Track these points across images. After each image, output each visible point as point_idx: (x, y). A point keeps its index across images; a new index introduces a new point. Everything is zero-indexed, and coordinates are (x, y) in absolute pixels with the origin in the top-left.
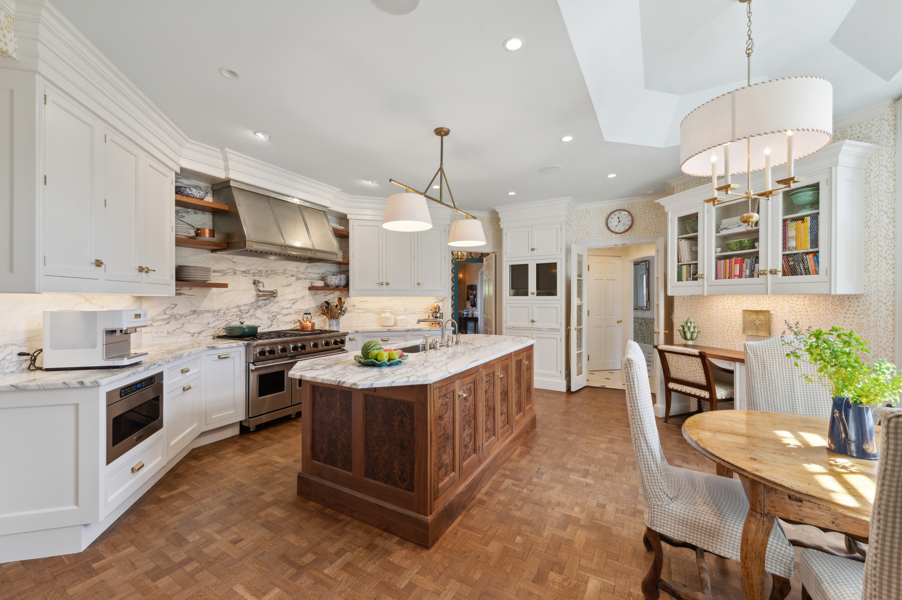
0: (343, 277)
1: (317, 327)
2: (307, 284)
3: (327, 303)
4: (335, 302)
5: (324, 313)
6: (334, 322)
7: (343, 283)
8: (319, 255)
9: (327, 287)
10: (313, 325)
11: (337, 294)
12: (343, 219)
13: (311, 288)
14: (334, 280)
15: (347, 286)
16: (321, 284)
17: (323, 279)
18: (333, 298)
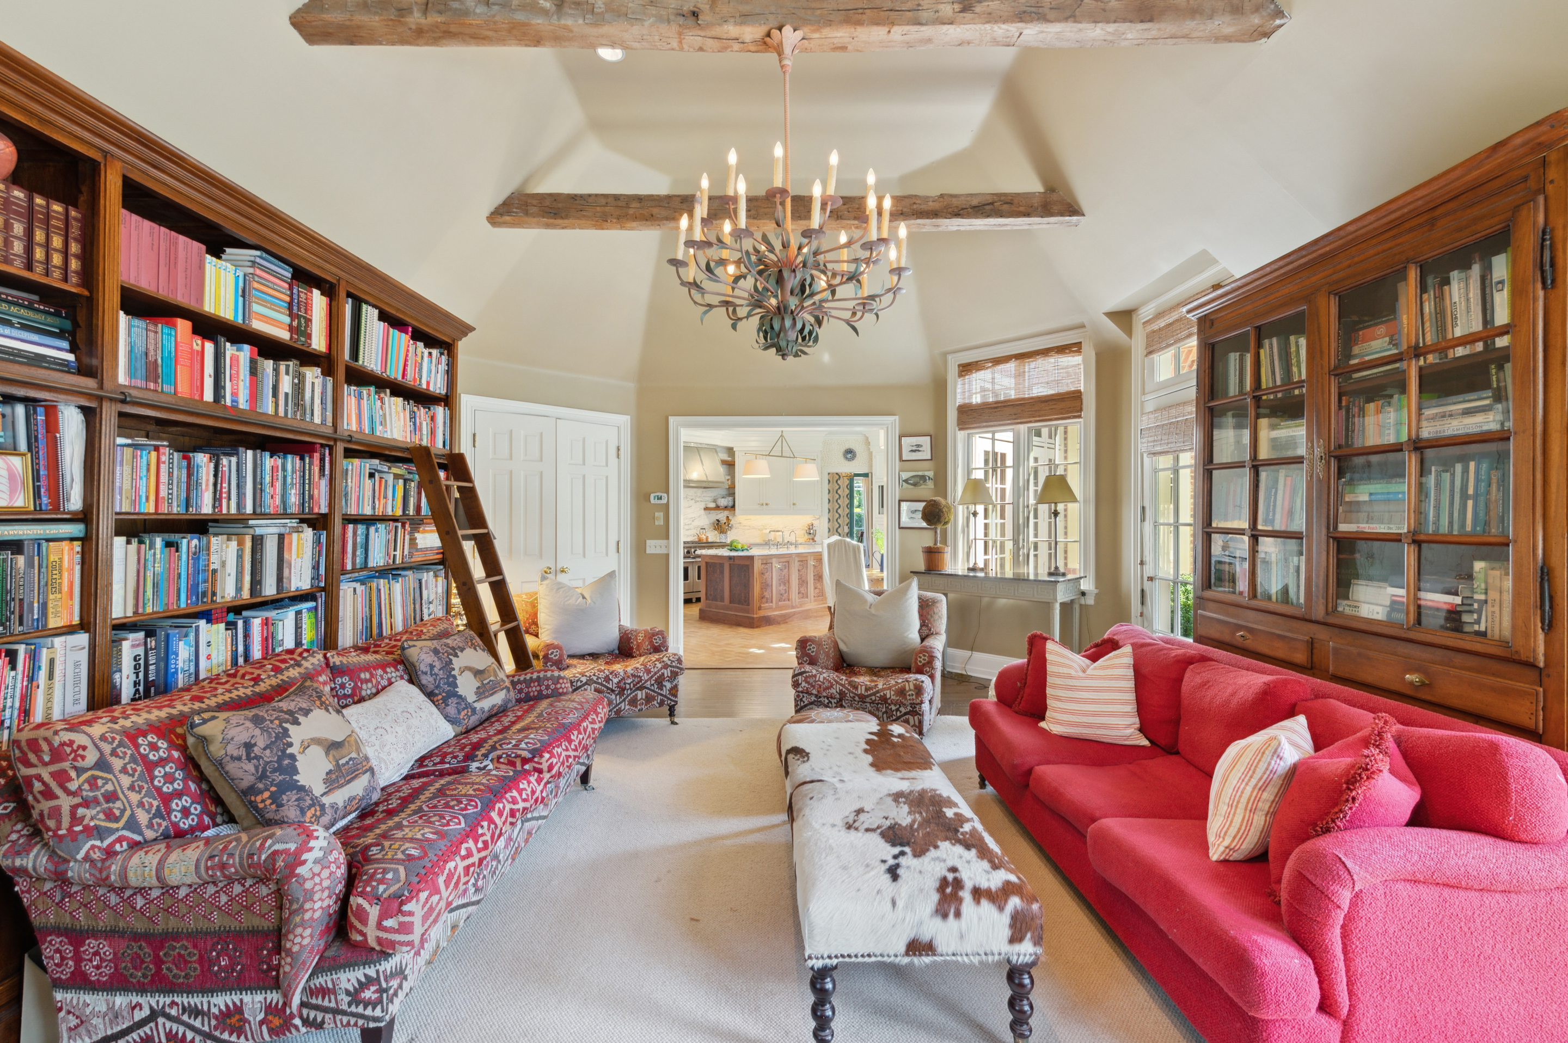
0: (730, 499)
1: (710, 540)
2: (703, 506)
3: (718, 520)
4: (723, 520)
5: (715, 529)
6: (723, 536)
7: (731, 504)
8: (711, 485)
9: (717, 508)
10: (707, 538)
11: (726, 513)
12: (730, 451)
13: (706, 509)
14: (723, 502)
15: (733, 506)
16: (713, 505)
17: (715, 501)
18: (722, 516)
